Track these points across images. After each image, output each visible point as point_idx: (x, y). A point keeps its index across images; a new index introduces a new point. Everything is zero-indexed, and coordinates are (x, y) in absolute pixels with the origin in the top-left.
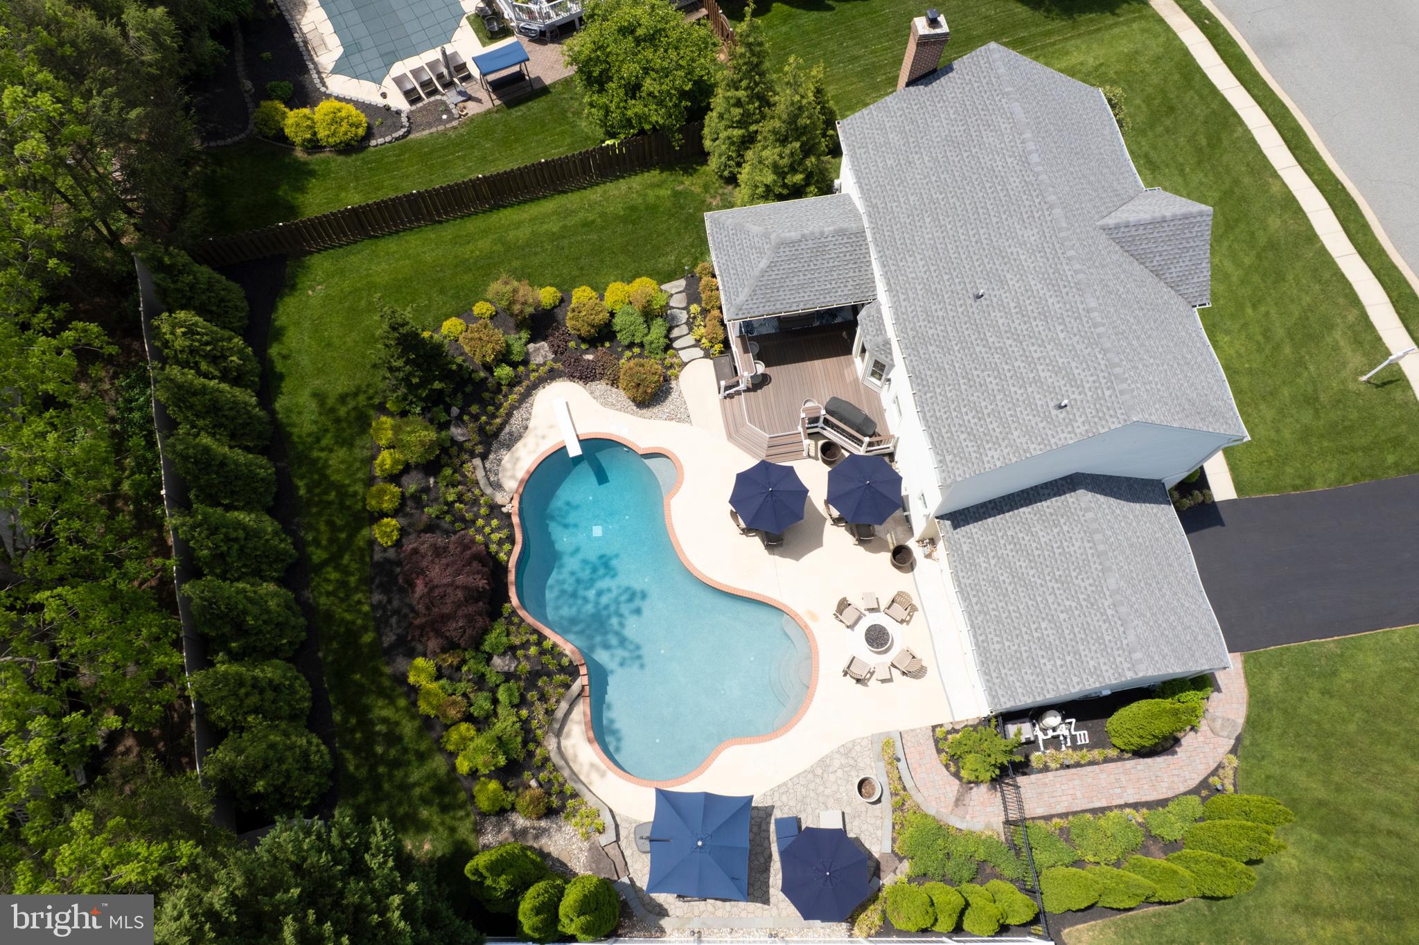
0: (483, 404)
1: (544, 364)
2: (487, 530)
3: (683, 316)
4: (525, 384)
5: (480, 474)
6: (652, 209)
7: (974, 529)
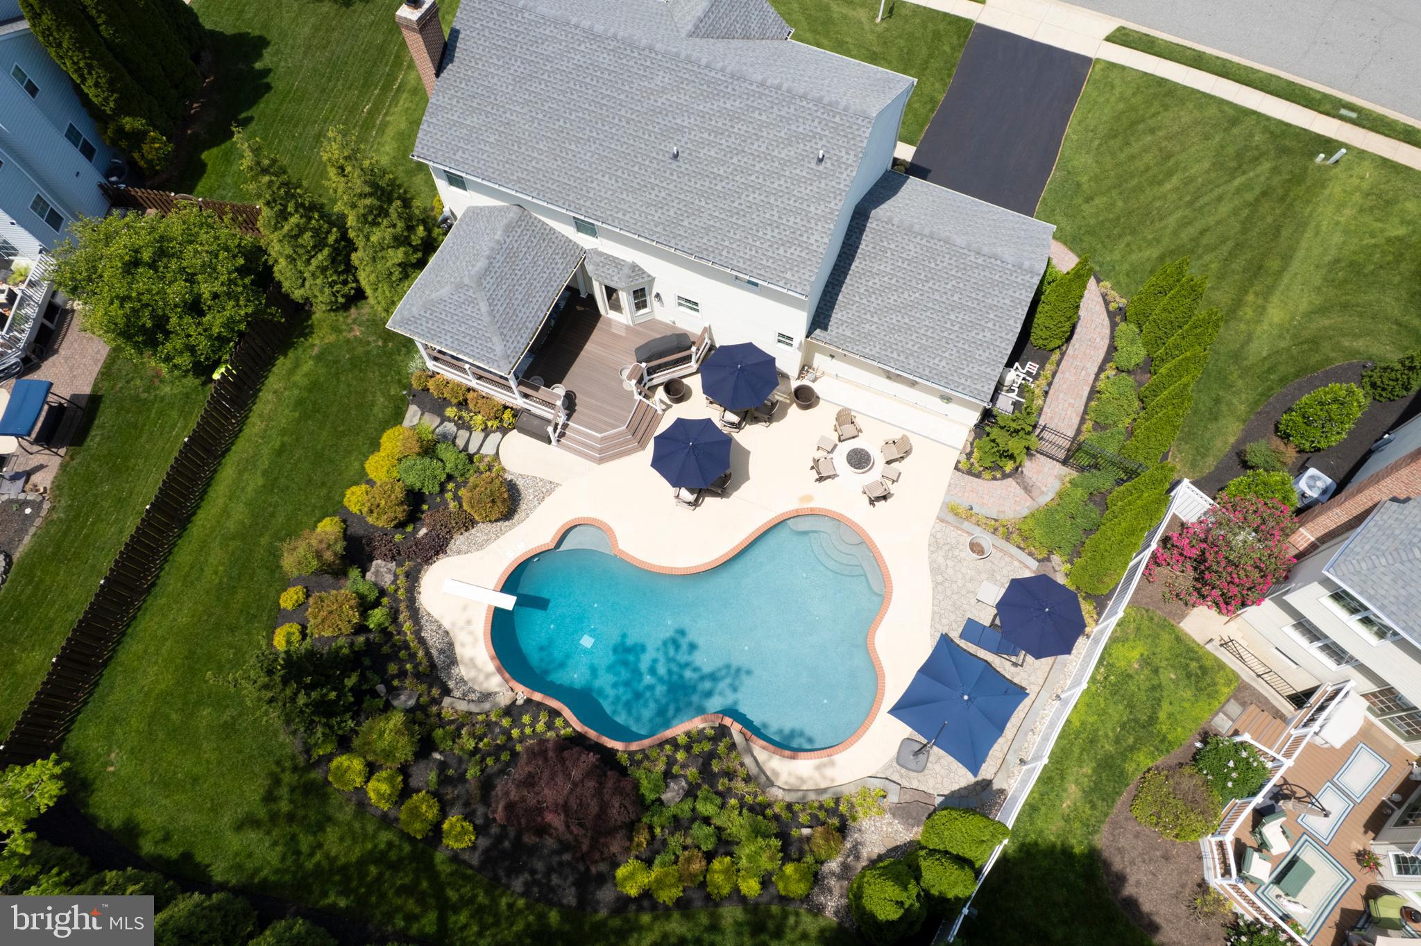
0: (394, 657)
1: (396, 576)
2: (528, 731)
3: (450, 427)
4: (402, 606)
5: (462, 706)
6: (314, 386)
7: (837, 315)
